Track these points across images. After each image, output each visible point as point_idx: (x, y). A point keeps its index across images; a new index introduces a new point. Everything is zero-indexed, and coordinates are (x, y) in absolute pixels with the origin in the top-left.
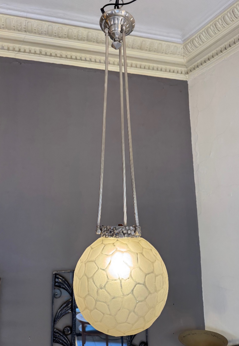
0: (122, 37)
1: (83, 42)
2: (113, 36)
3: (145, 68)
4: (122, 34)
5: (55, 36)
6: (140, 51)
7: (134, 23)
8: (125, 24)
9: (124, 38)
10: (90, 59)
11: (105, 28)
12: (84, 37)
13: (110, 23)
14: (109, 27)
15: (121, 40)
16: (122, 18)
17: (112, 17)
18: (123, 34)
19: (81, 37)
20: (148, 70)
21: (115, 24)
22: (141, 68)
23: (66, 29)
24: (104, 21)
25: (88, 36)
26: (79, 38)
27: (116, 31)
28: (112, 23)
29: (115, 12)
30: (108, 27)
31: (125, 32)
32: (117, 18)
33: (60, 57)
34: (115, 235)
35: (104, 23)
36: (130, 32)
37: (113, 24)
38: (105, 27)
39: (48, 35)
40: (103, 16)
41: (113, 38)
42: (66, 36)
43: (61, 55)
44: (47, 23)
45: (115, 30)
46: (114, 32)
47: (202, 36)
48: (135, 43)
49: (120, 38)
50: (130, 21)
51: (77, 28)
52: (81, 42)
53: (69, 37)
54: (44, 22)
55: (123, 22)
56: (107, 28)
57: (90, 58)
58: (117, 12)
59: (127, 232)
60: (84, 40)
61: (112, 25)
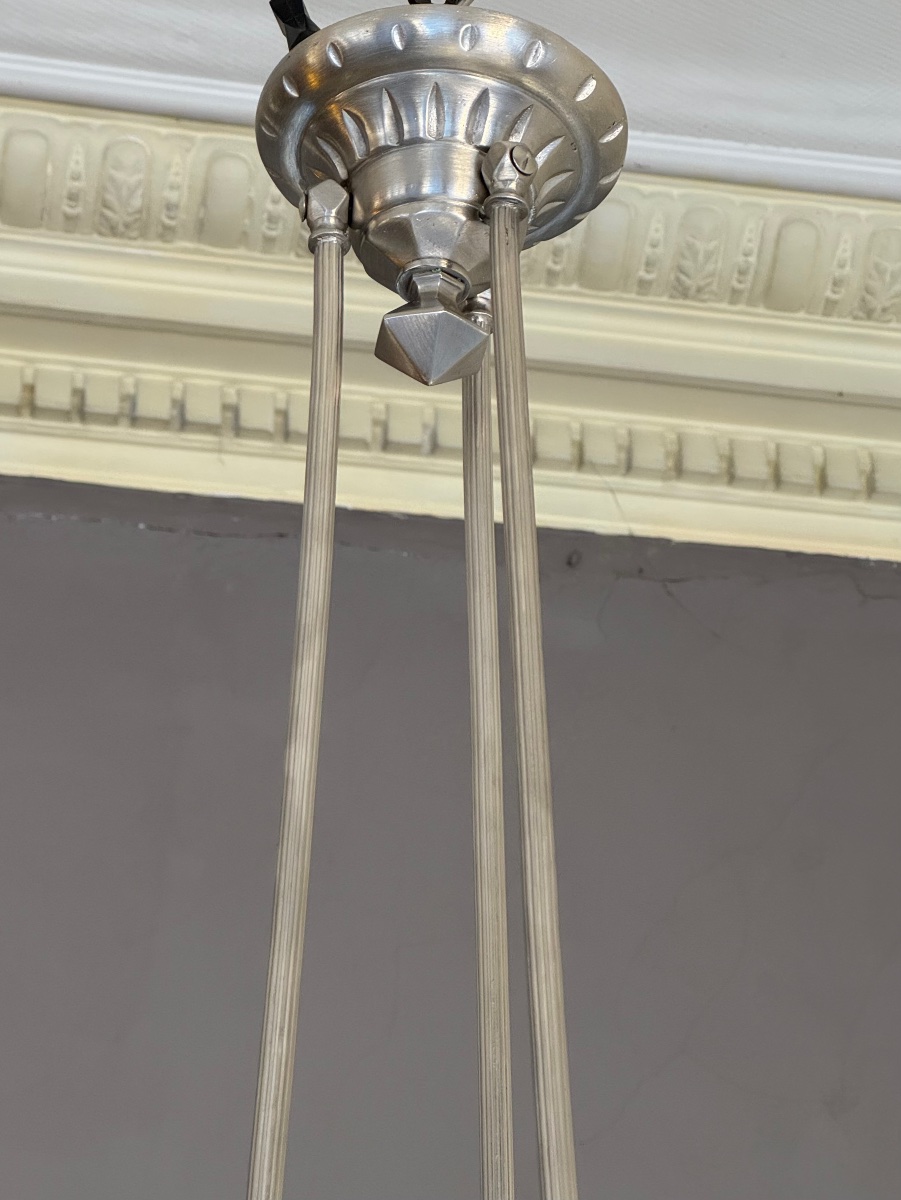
0: (488, 265)
1: (155, 248)
2: (399, 256)
3: (823, 485)
4: (483, 230)
6: (762, 314)
7: (610, 129)
8: (516, 139)
9: (503, 271)
10: (233, 411)
11: (317, 182)
12: (170, 207)
13: (364, 136)
14: (349, 173)
15: (486, 286)
16: (490, 82)
17: (385, 78)
18: (491, 235)
19: (137, 202)
20: (861, 505)
21: (416, 141)
22: (778, 480)
24: (301, 116)
25: (206, 196)
26: (116, 217)
27: (427, 209)
28: (384, 132)
29: (410, 38)
30: (342, 173)
31: (522, 214)
32: (437, 89)
35: (305, 132)
36: (575, 202)
37: (392, 142)
38: (315, 169)
40: (292, 70)
41: (400, 268)
45: (414, 198)
46: (401, 214)
48: (701, 246)
49: (466, 268)
50: (576, 109)
55: (500, 117)
56: (333, 175)
57: (232, 399)
58: (439, 38)
60: (167, 233)
61: (384, 150)
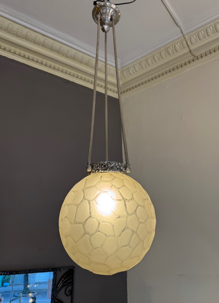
4: (111, 21)
5: (14, 34)
7: (119, 18)
8: (114, 15)
14: (101, 14)
16: (113, 10)
17: (106, 7)
21: (107, 13)
23: (25, 31)
25: (44, 42)
27: (107, 18)
28: (104, 11)
32: (109, 9)
33: (13, 53)
34: (109, 169)
39: (7, 31)
42: (24, 37)
43: (14, 52)
44: (9, 21)
47: (136, 67)
50: (118, 15)
51: (36, 33)
52: (37, 45)
53: (26, 38)
54: (5, 20)
55: (113, 13)
59: (120, 168)
